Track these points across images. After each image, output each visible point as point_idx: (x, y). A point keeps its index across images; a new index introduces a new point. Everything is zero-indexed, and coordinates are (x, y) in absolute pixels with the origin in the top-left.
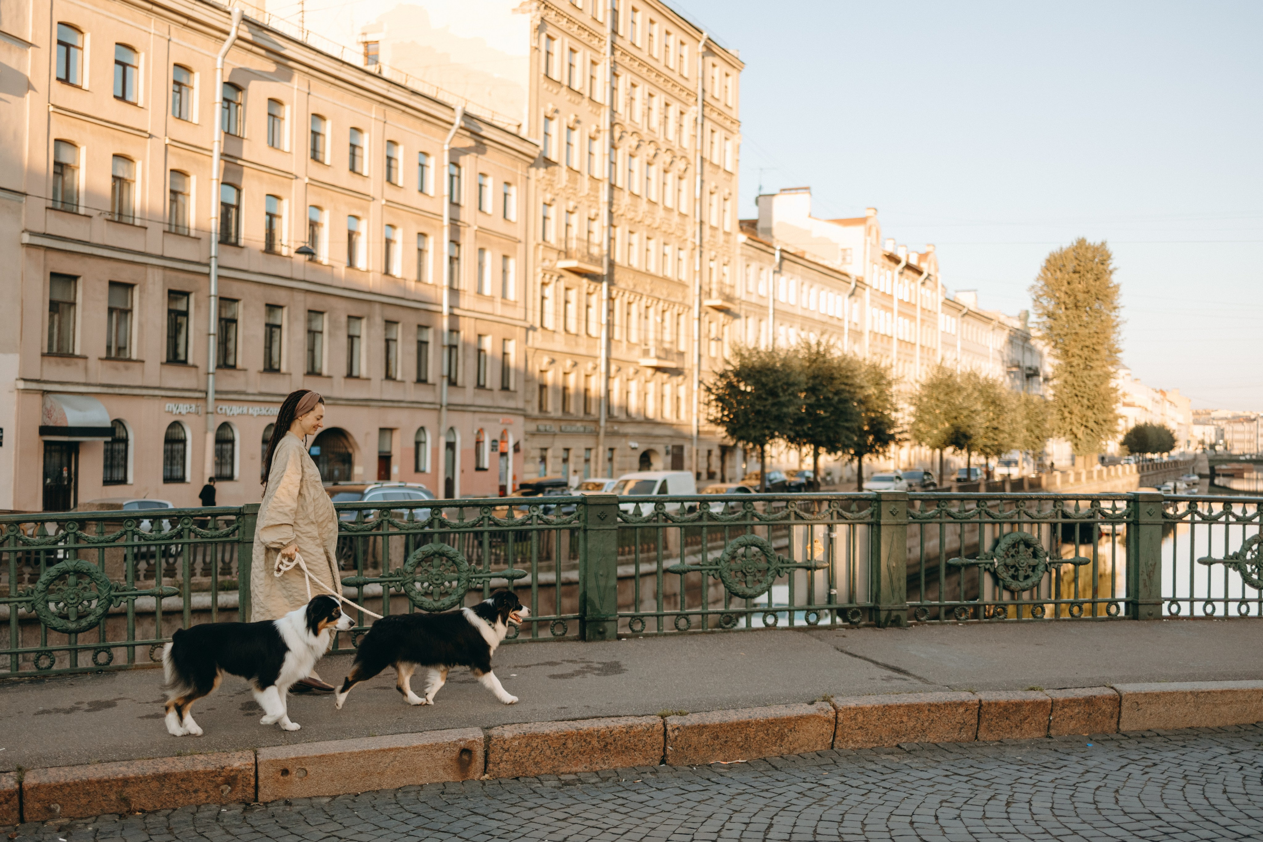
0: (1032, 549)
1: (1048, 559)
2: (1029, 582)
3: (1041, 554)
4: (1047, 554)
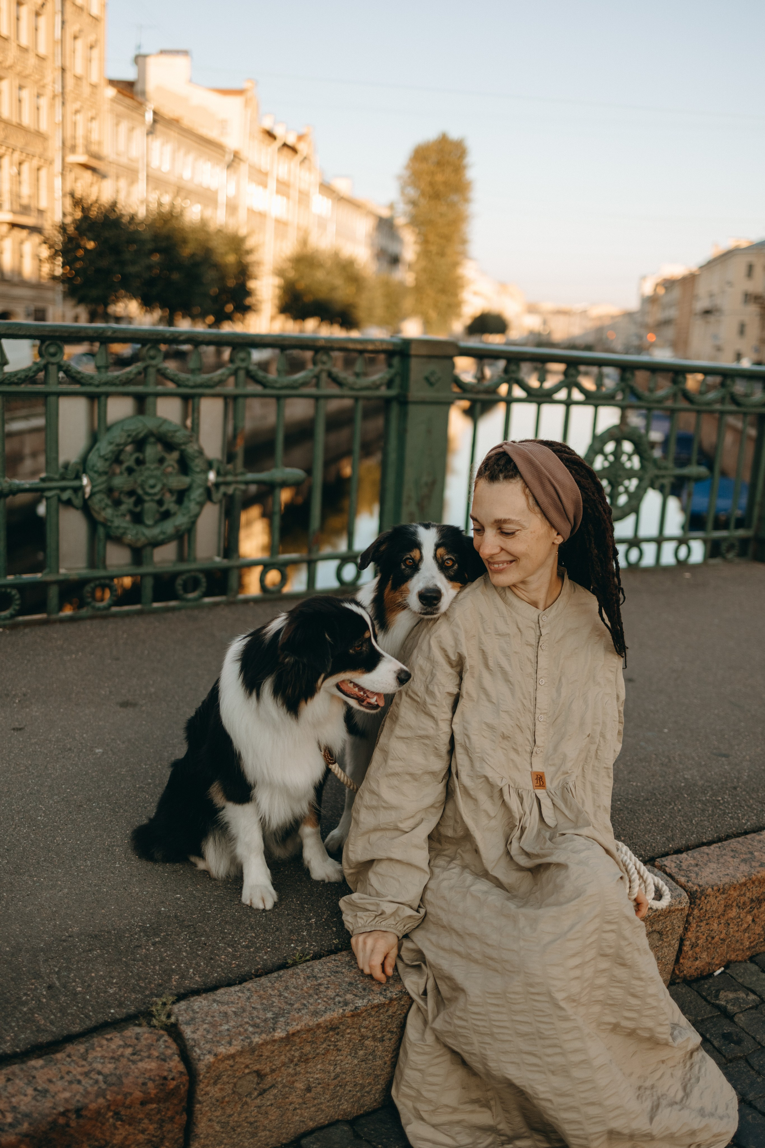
0: (175, 455)
1: (212, 476)
2: (169, 527)
3: (198, 464)
4: (210, 465)
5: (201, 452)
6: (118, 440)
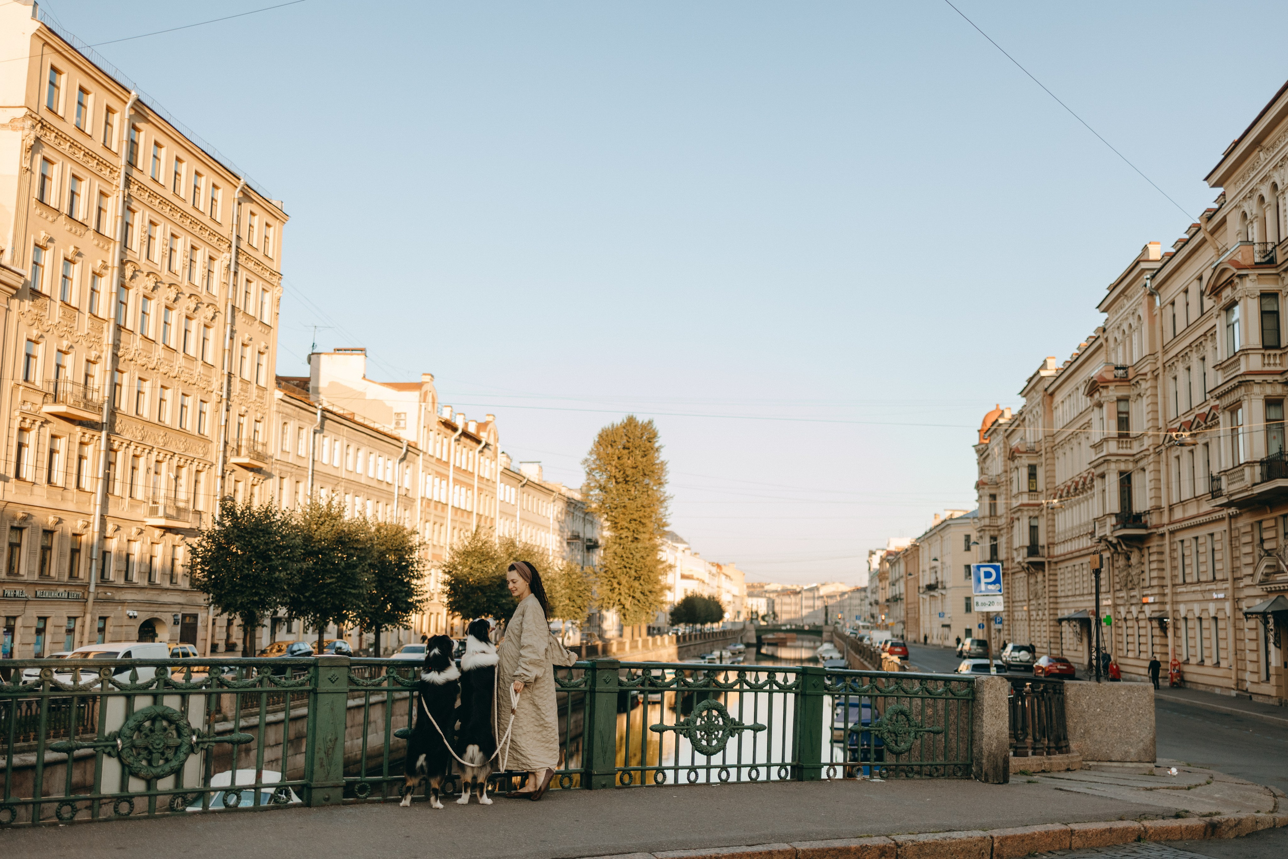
5: (189, 724)
6: (139, 719)
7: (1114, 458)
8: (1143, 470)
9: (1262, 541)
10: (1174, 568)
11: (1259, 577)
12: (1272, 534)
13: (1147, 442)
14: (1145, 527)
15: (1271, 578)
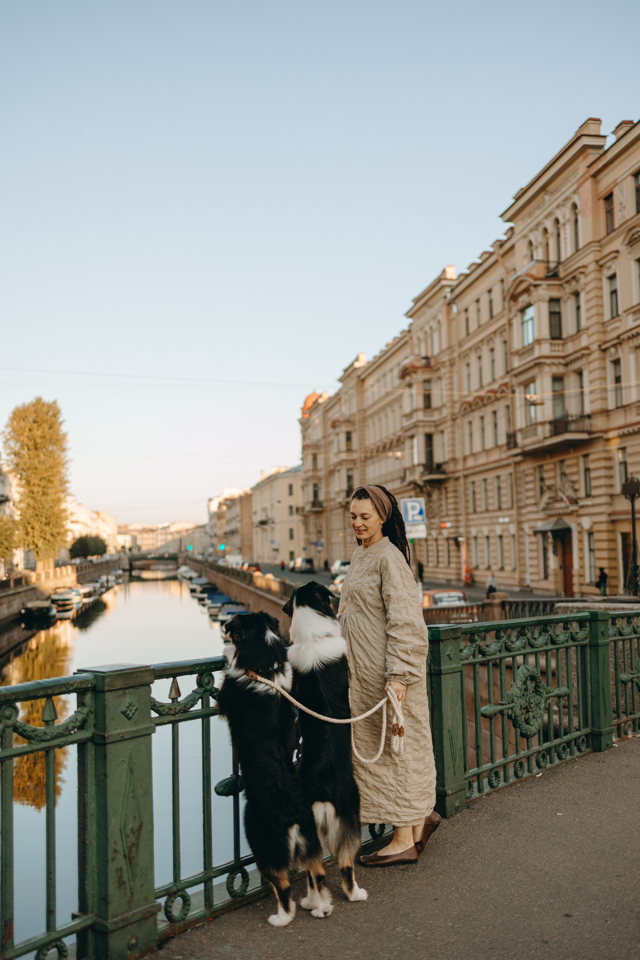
7: (421, 424)
8: (442, 432)
9: (542, 479)
10: (467, 501)
11: (542, 505)
12: (551, 474)
13: (446, 412)
14: (444, 472)
15: (551, 506)
